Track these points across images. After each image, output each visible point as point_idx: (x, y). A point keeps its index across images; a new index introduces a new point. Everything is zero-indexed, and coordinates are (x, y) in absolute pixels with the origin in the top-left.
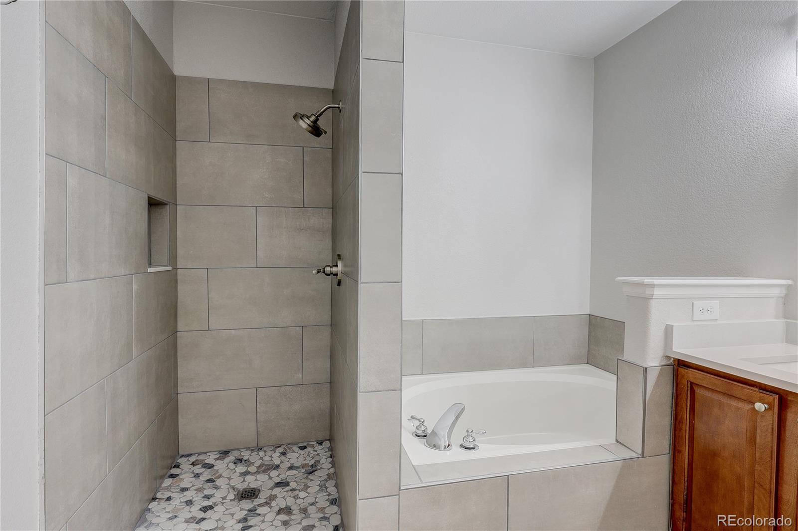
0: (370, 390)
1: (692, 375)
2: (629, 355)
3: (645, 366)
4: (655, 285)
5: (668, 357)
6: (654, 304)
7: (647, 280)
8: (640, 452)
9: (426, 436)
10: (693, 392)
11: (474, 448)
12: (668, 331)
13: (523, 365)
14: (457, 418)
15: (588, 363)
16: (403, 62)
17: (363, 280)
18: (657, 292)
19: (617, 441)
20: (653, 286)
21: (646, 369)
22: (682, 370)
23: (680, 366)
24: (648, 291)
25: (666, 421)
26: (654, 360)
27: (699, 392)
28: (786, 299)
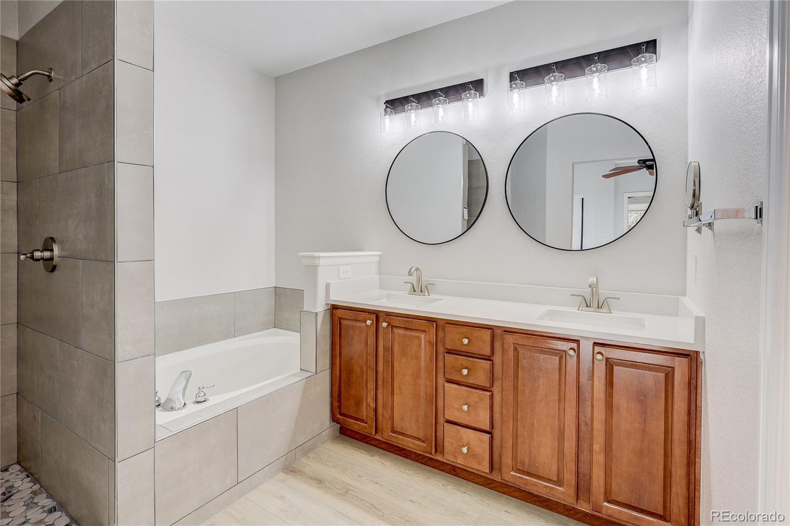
0: (128, 359)
1: (339, 313)
2: (307, 307)
3: (316, 312)
4: (320, 257)
5: (328, 304)
6: (320, 270)
7: (316, 254)
8: (315, 371)
9: (159, 405)
10: (340, 323)
11: (205, 401)
12: (328, 286)
13: (227, 336)
14: (187, 382)
15: (274, 327)
16: (153, 71)
17: (119, 260)
18: (322, 261)
19: (301, 369)
20: (319, 257)
21: (317, 313)
22: (335, 311)
23: (334, 307)
24: (317, 262)
25: (327, 347)
26: (321, 308)
27: (343, 322)
28: (380, 263)
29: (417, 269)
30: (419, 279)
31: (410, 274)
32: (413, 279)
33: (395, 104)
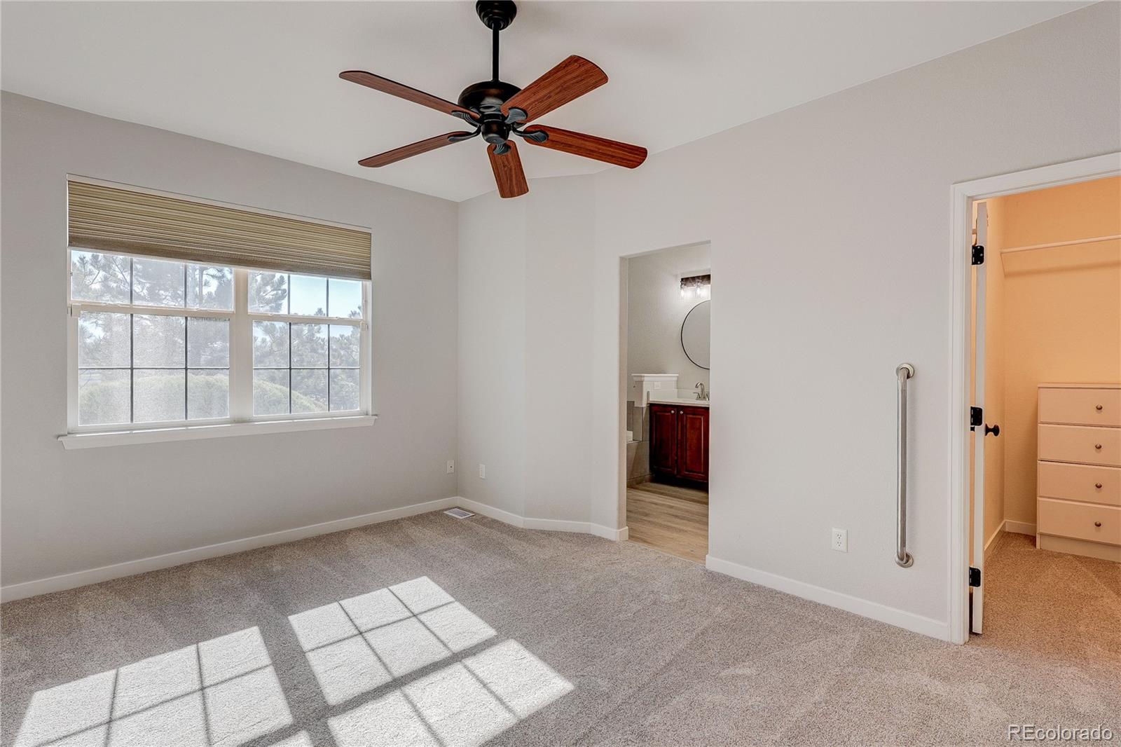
5: (648, 403)
6: (644, 384)
7: (643, 375)
12: (648, 393)
18: (645, 379)
20: (644, 377)
21: (642, 408)
22: (653, 407)
23: (652, 405)
24: (643, 381)
26: (644, 405)
27: (657, 413)
28: (677, 381)
29: (701, 384)
30: (703, 390)
31: (697, 387)
32: (699, 390)
33: (686, 281)
